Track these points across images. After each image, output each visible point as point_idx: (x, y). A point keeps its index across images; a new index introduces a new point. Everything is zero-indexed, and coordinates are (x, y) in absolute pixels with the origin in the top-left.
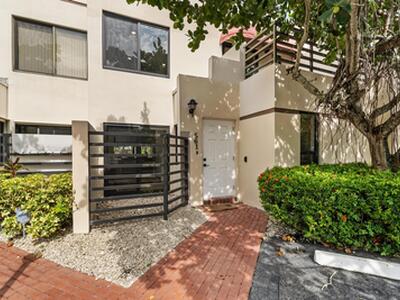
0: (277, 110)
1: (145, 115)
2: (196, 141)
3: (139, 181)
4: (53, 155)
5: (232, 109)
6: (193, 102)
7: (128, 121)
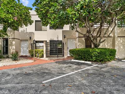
0: (79, 37)
1: (58, 38)
2: (66, 44)
3: (53, 51)
4: (41, 47)
5: (74, 36)
6: (65, 36)
7: (54, 40)
